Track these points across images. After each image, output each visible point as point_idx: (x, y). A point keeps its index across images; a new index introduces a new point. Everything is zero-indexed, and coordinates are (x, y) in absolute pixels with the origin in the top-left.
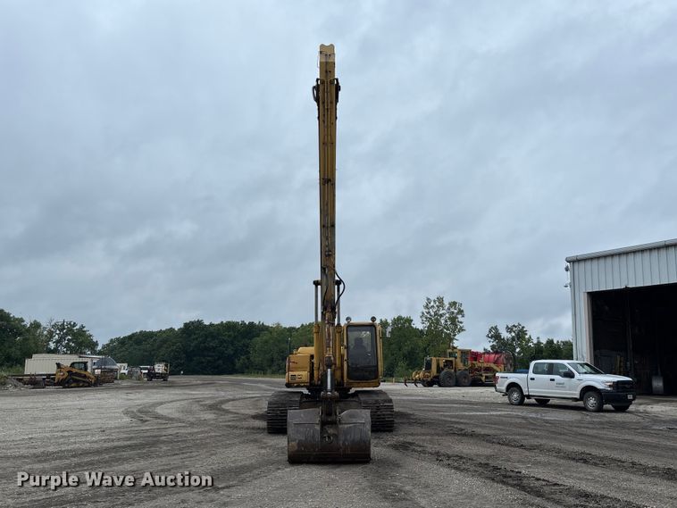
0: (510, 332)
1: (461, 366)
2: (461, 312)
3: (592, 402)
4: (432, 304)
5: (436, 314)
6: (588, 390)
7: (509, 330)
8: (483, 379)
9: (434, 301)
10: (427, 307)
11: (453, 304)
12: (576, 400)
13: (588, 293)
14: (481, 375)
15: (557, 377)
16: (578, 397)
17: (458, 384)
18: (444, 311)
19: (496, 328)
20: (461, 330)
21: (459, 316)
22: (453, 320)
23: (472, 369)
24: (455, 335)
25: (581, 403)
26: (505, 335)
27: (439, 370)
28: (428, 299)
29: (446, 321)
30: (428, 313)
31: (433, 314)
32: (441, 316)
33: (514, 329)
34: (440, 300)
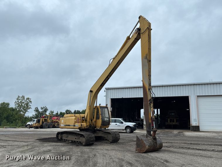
0: (42, 109)
1: (49, 121)
2: (31, 102)
3: (128, 130)
4: (20, 98)
5: (21, 102)
6: (127, 127)
7: (42, 108)
8: (56, 125)
9: (21, 97)
10: (18, 99)
11: (28, 99)
12: (123, 130)
13: (111, 99)
14: (55, 124)
15: (118, 124)
16: (124, 129)
17: (49, 128)
18: (24, 101)
19: (37, 108)
20: (30, 108)
21: (30, 103)
22: (27, 104)
23: (52, 122)
24: (27, 110)
25: (125, 131)
26: (40, 110)
27: (43, 123)
28: (19, 96)
29: (24, 105)
30: (18, 101)
31: (20, 102)
32: (23, 103)
33: (44, 108)
34: (23, 97)
